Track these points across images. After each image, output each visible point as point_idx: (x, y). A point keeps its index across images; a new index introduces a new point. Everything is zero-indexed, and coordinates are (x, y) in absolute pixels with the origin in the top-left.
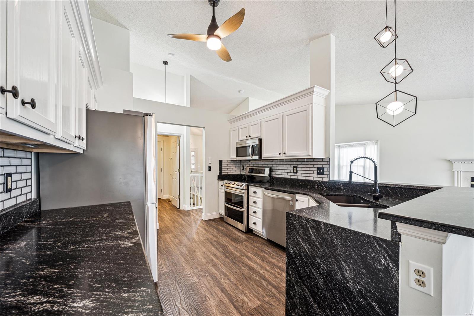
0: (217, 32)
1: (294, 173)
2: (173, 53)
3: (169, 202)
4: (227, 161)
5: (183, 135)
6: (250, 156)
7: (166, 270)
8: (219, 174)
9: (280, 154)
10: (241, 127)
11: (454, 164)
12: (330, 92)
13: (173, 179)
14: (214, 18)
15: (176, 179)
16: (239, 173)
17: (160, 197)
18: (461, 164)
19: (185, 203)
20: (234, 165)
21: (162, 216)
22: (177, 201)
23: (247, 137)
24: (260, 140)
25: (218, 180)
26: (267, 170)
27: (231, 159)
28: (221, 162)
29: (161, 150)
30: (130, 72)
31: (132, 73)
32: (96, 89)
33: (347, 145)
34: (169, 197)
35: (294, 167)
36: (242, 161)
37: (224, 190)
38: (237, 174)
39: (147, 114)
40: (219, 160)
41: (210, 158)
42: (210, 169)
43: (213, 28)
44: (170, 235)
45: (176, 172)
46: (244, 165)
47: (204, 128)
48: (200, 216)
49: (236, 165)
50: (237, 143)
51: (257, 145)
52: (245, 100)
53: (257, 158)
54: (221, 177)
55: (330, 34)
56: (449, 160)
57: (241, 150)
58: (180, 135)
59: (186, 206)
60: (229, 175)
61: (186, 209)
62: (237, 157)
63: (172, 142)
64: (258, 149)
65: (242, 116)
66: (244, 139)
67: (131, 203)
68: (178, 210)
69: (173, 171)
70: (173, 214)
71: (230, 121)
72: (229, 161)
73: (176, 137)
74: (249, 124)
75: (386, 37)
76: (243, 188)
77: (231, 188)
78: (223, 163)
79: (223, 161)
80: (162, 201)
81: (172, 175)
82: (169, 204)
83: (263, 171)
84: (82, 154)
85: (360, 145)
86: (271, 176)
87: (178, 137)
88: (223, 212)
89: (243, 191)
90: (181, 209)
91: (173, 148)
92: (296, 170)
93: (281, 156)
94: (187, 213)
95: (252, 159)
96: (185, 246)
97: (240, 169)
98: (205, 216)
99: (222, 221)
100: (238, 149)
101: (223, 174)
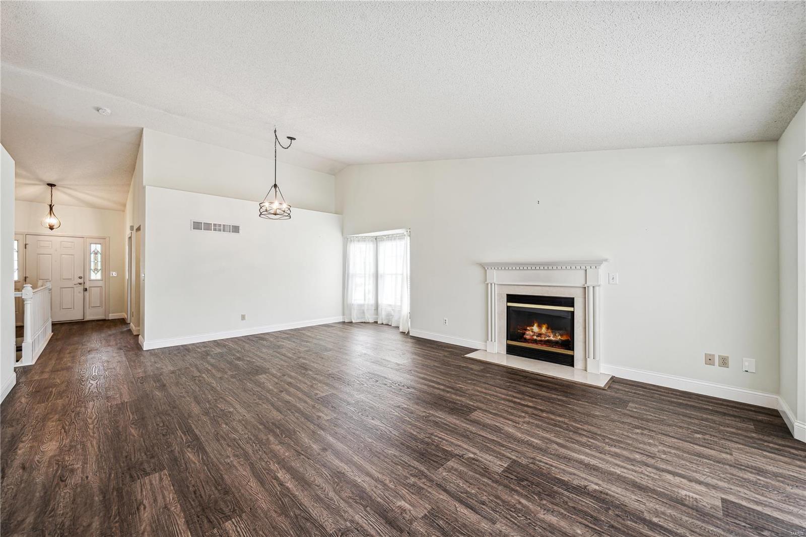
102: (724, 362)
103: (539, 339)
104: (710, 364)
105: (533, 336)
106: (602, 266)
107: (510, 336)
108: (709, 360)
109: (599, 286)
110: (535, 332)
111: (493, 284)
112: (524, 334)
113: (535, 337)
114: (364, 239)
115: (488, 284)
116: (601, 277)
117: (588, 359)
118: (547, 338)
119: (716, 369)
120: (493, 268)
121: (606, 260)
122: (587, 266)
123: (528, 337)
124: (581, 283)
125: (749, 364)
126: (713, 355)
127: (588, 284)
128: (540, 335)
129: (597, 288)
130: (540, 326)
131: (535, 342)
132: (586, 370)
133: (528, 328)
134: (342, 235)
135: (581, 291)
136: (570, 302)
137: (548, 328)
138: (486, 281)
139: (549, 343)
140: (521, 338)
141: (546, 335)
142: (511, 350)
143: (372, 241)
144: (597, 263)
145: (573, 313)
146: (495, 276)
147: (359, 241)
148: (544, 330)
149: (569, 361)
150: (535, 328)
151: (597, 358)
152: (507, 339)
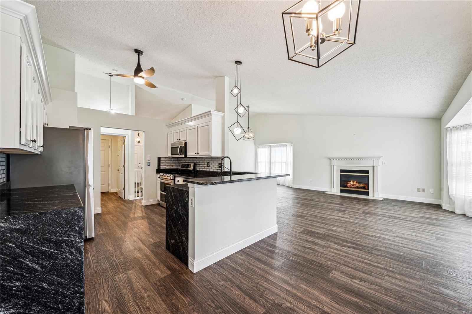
0: (141, 74)
1: (208, 167)
2: (117, 70)
3: (116, 194)
4: (165, 158)
5: (128, 136)
6: (178, 154)
7: (102, 233)
8: (157, 169)
9: (196, 153)
10: (188, 129)
11: (332, 161)
12: (224, 114)
13: (120, 174)
14: (139, 64)
15: (122, 173)
16: (176, 168)
17: (108, 191)
18: (335, 161)
19: (129, 194)
20: (171, 161)
21: (107, 204)
22: (122, 192)
23: (178, 140)
24: (186, 143)
25: (156, 173)
26: (192, 165)
27: (169, 156)
28: (159, 159)
29: (109, 148)
30: (76, 92)
31: (77, 93)
32: (46, 105)
33: (275, 145)
34: (117, 190)
35: (208, 163)
36: (178, 158)
37: (159, 181)
38: (174, 169)
39: (87, 129)
40: (158, 157)
41: (149, 156)
42: (149, 164)
43: (138, 70)
44: (110, 216)
45: (122, 167)
46: (180, 161)
47: (144, 131)
48: (141, 203)
49: (173, 161)
50: (171, 144)
51: (183, 146)
52: (190, 105)
53: (183, 156)
54: (159, 171)
55: (224, 76)
56: (329, 158)
57: (174, 150)
58: (125, 136)
59: (130, 196)
60: (166, 169)
61: (131, 199)
62: (171, 155)
63: (119, 141)
64: (184, 149)
65: (175, 124)
66: (176, 141)
67: (75, 185)
68: (124, 200)
69: (120, 167)
70: (118, 203)
71: (168, 126)
72: (167, 158)
73: (122, 137)
74: (179, 130)
75: (236, 91)
76: (171, 178)
77: (166, 179)
78: (161, 160)
79: (161, 158)
80: (109, 194)
81: (119, 170)
82: (116, 196)
83: (190, 166)
84: (39, 154)
85: (283, 146)
86: (195, 170)
87: (124, 137)
88: (159, 198)
89: (171, 181)
90: (126, 199)
91: (120, 146)
92: (209, 165)
93: (197, 155)
94: (132, 202)
95: (179, 157)
96: (121, 221)
97: (176, 164)
98: (144, 203)
99: (158, 206)
100: (172, 149)
101: (161, 168)
102: (424, 190)
103: (353, 186)
104: (419, 192)
105: (351, 185)
106: (380, 159)
107: (342, 186)
108: (419, 190)
109: (379, 166)
110: (351, 184)
111: (334, 166)
112: (347, 185)
113: (352, 186)
114: (265, 147)
115: (332, 166)
116: (380, 163)
117: (375, 193)
118: (356, 186)
119: (421, 193)
120: (334, 160)
121: (382, 157)
122: (374, 159)
123: (349, 186)
124: (372, 165)
125: (432, 190)
126: (420, 189)
127: (375, 165)
128: (353, 185)
129: (378, 167)
130: (353, 182)
131: (352, 187)
132: (374, 196)
133: (349, 183)
134: (255, 145)
135: (372, 168)
136: (367, 172)
137: (356, 182)
138: (331, 164)
139: (358, 187)
140: (346, 186)
141: (356, 185)
142: (342, 191)
143: (268, 147)
144: (378, 158)
145: (368, 176)
146: (335, 163)
147: (262, 147)
148: (355, 183)
149: (367, 194)
150: (352, 183)
151: (378, 192)
152: (340, 187)
